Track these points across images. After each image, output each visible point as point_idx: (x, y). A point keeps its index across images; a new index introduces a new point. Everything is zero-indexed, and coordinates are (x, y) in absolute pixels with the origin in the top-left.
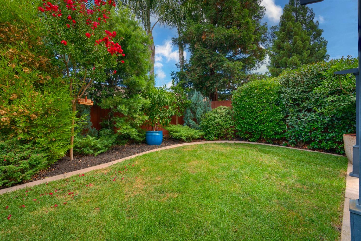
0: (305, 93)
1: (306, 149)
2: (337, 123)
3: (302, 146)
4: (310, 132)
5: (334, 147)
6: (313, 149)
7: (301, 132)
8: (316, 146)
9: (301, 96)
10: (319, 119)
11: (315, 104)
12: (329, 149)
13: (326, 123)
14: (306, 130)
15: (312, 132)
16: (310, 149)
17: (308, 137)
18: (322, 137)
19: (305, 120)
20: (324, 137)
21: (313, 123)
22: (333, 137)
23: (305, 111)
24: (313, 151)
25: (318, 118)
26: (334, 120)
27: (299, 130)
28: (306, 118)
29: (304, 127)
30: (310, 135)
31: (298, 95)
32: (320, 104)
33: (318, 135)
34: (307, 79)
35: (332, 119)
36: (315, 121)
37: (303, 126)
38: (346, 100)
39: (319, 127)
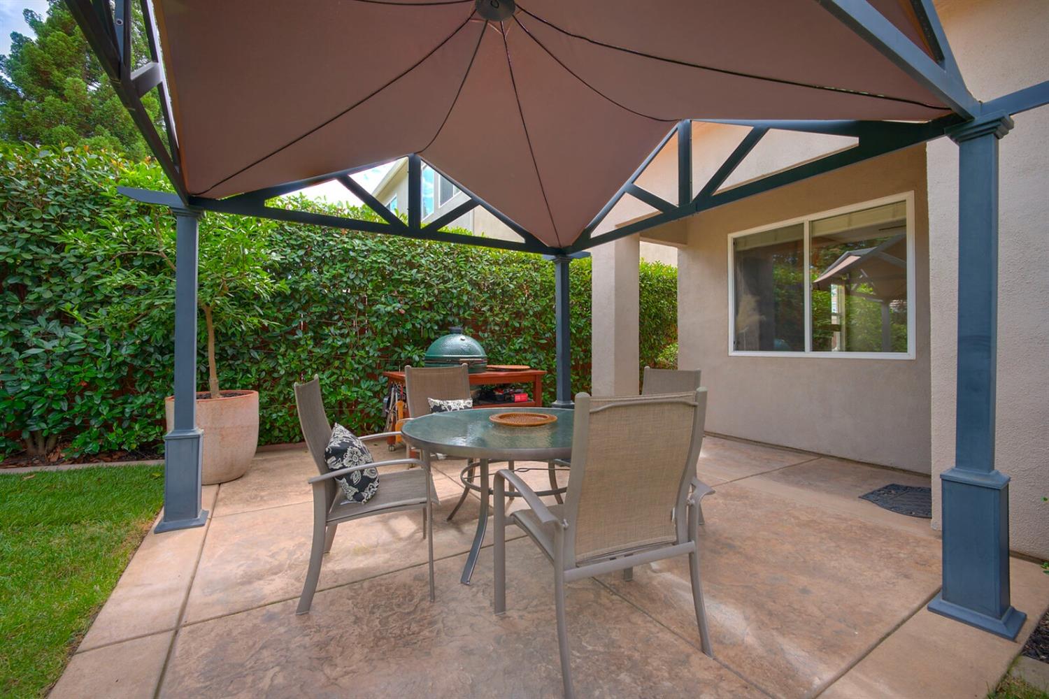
0: (48, 250)
1: (60, 461)
2: (157, 361)
3: (45, 453)
4: (70, 398)
5: (151, 439)
6: (86, 458)
7: (31, 399)
8: (93, 447)
9: (28, 256)
10: (102, 350)
11: (88, 294)
12: (134, 446)
13: (124, 363)
14: (50, 392)
15: (78, 399)
16: (74, 461)
17: (59, 416)
18: (110, 411)
19: (45, 352)
20: (118, 411)
21: (80, 364)
22: (144, 407)
23: (49, 320)
24: (86, 466)
25: (97, 346)
26: (150, 355)
27: (20, 395)
28: (48, 345)
29: (44, 380)
30: (70, 408)
31: (16, 251)
32: (106, 296)
33: (99, 405)
34: (60, 198)
35: (144, 352)
36: (85, 355)
37: (36, 378)
38: (170, 292)
39: (100, 376)
